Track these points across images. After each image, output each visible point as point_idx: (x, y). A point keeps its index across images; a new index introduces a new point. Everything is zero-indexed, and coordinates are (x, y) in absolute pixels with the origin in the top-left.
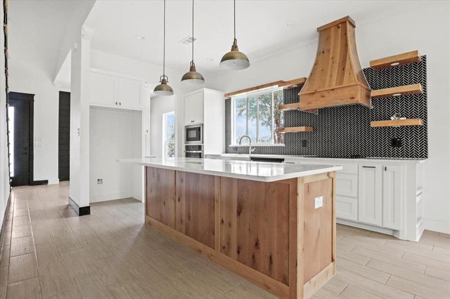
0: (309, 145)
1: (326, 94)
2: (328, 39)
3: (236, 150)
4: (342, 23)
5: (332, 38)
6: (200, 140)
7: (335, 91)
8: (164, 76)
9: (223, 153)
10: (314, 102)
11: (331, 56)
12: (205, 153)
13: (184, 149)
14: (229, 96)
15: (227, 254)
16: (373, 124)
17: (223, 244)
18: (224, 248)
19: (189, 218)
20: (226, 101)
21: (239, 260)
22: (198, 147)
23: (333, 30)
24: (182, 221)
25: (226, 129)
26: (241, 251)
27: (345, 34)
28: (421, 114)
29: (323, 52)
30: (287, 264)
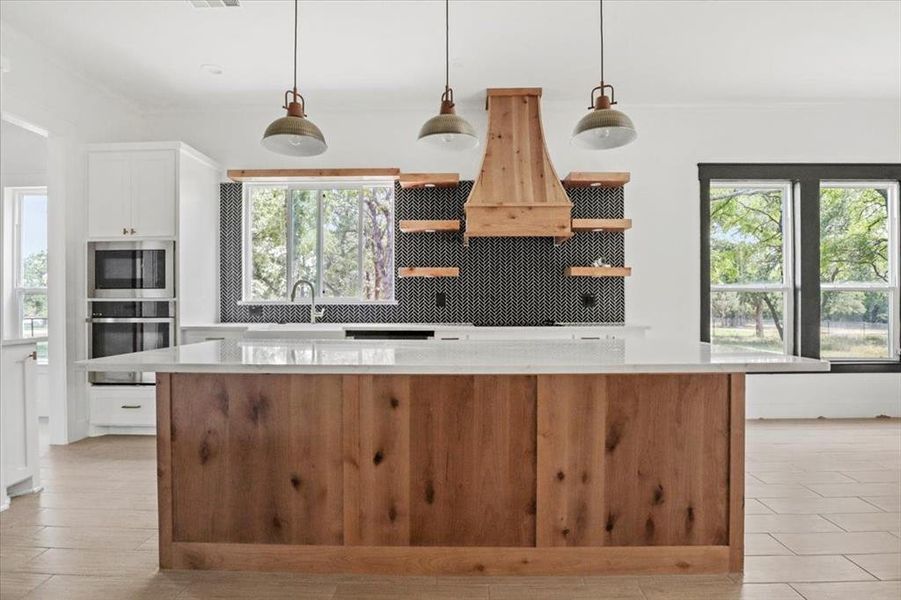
0: (450, 303)
1: (517, 212)
2: (506, 115)
3: (256, 313)
4: (530, 96)
5: (513, 114)
6: (164, 287)
7: (533, 211)
9: (217, 322)
10: (494, 225)
11: (515, 148)
12: (183, 323)
13: (84, 312)
14: (239, 179)
15: (575, 543)
16: (575, 271)
17: (564, 525)
18: (565, 532)
19: (430, 496)
20: (223, 187)
21: (610, 542)
22: (162, 308)
23: (514, 103)
24: (393, 515)
25: (223, 260)
26: (618, 523)
27: (536, 117)
28: (618, 261)
29: (500, 137)
30: (722, 508)
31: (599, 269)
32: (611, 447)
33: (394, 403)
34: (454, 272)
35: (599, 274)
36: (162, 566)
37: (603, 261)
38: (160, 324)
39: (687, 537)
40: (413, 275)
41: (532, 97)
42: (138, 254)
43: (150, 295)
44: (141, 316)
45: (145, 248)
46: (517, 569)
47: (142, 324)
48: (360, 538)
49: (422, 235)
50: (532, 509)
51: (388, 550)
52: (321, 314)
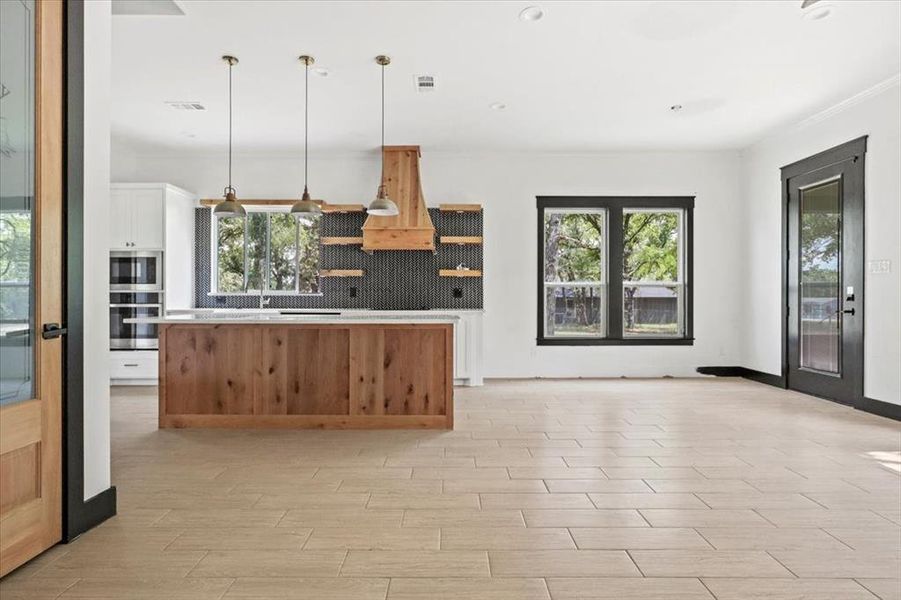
0: (359, 294)
1: (397, 233)
2: (395, 163)
3: (222, 302)
4: (412, 151)
5: (400, 164)
6: (154, 282)
7: (408, 232)
8: (230, 188)
11: (400, 187)
12: (168, 308)
14: (208, 205)
15: (368, 413)
16: (443, 273)
17: (363, 405)
18: (364, 408)
19: (297, 390)
20: (197, 210)
21: (386, 413)
22: (153, 297)
23: (401, 156)
24: (278, 399)
25: (197, 264)
26: (390, 403)
27: (415, 166)
28: (478, 265)
29: (390, 180)
30: (443, 397)
31: (461, 272)
32: (387, 365)
33: (280, 343)
34: (359, 273)
35: (461, 275)
36: (160, 427)
37: (463, 266)
38: (150, 308)
39: (426, 410)
40: (330, 275)
41: (413, 153)
42: (133, 260)
43: (142, 288)
44: (135, 303)
45: (139, 255)
46: (340, 426)
47: (135, 308)
48: (261, 411)
49: (339, 246)
50: (348, 397)
51: (275, 417)
52: (267, 302)
